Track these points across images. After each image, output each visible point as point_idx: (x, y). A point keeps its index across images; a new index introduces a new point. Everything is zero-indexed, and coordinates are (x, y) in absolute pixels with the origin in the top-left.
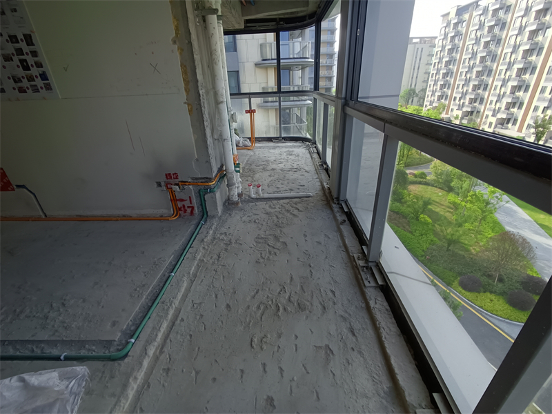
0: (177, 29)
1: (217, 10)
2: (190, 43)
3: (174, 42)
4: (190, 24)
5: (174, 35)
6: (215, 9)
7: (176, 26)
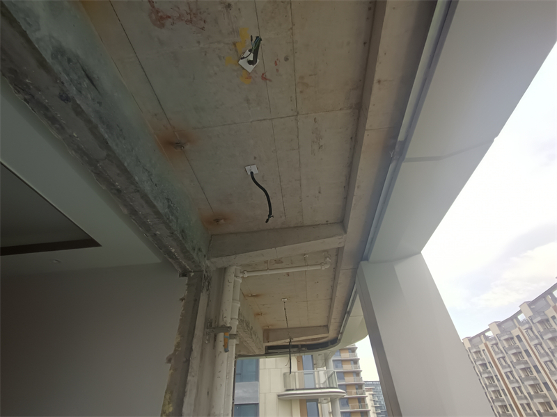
0: (178, 345)
1: (230, 328)
2: (188, 361)
3: (169, 360)
4: (195, 341)
5: (172, 352)
6: (229, 327)
7: (178, 343)
